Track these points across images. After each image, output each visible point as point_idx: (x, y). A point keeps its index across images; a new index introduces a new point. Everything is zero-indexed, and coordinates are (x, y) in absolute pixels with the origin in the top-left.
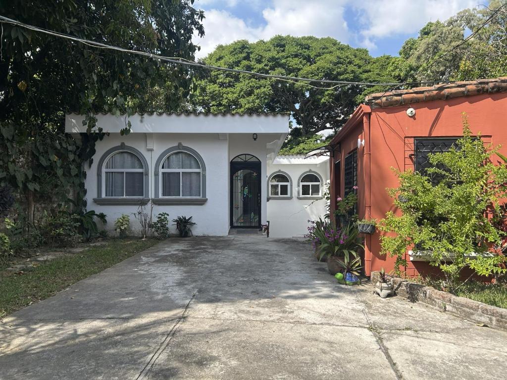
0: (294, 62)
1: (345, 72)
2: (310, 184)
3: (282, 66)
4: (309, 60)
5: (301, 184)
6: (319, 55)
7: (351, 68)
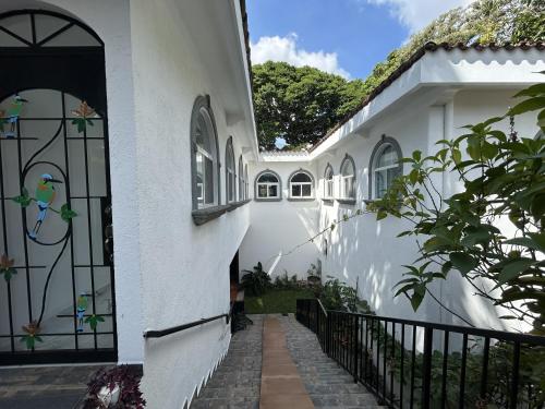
0: (282, 80)
1: (326, 88)
2: (301, 184)
3: (273, 82)
4: (294, 79)
5: (291, 184)
6: (304, 75)
7: (330, 85)
